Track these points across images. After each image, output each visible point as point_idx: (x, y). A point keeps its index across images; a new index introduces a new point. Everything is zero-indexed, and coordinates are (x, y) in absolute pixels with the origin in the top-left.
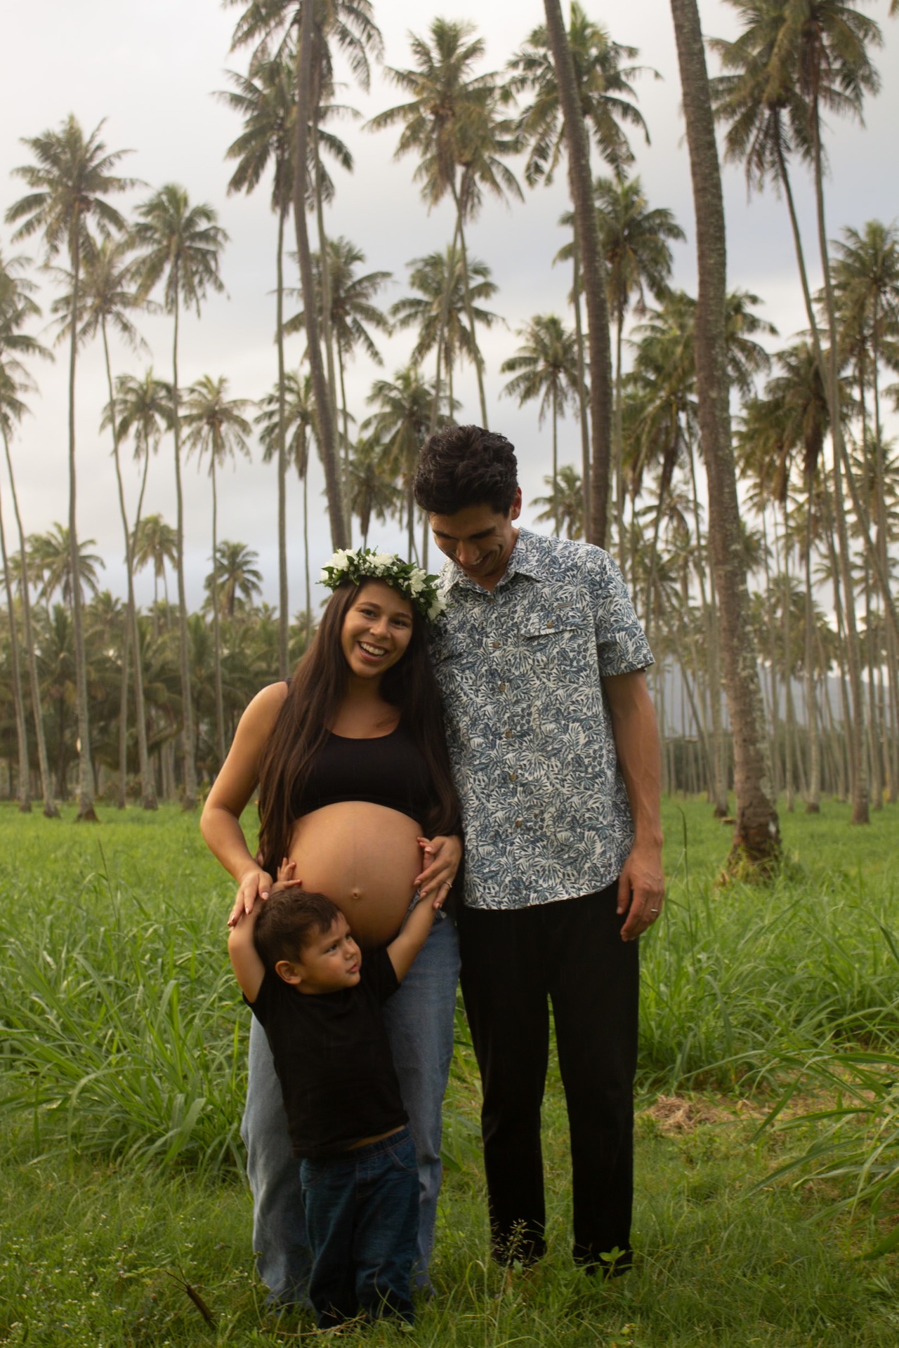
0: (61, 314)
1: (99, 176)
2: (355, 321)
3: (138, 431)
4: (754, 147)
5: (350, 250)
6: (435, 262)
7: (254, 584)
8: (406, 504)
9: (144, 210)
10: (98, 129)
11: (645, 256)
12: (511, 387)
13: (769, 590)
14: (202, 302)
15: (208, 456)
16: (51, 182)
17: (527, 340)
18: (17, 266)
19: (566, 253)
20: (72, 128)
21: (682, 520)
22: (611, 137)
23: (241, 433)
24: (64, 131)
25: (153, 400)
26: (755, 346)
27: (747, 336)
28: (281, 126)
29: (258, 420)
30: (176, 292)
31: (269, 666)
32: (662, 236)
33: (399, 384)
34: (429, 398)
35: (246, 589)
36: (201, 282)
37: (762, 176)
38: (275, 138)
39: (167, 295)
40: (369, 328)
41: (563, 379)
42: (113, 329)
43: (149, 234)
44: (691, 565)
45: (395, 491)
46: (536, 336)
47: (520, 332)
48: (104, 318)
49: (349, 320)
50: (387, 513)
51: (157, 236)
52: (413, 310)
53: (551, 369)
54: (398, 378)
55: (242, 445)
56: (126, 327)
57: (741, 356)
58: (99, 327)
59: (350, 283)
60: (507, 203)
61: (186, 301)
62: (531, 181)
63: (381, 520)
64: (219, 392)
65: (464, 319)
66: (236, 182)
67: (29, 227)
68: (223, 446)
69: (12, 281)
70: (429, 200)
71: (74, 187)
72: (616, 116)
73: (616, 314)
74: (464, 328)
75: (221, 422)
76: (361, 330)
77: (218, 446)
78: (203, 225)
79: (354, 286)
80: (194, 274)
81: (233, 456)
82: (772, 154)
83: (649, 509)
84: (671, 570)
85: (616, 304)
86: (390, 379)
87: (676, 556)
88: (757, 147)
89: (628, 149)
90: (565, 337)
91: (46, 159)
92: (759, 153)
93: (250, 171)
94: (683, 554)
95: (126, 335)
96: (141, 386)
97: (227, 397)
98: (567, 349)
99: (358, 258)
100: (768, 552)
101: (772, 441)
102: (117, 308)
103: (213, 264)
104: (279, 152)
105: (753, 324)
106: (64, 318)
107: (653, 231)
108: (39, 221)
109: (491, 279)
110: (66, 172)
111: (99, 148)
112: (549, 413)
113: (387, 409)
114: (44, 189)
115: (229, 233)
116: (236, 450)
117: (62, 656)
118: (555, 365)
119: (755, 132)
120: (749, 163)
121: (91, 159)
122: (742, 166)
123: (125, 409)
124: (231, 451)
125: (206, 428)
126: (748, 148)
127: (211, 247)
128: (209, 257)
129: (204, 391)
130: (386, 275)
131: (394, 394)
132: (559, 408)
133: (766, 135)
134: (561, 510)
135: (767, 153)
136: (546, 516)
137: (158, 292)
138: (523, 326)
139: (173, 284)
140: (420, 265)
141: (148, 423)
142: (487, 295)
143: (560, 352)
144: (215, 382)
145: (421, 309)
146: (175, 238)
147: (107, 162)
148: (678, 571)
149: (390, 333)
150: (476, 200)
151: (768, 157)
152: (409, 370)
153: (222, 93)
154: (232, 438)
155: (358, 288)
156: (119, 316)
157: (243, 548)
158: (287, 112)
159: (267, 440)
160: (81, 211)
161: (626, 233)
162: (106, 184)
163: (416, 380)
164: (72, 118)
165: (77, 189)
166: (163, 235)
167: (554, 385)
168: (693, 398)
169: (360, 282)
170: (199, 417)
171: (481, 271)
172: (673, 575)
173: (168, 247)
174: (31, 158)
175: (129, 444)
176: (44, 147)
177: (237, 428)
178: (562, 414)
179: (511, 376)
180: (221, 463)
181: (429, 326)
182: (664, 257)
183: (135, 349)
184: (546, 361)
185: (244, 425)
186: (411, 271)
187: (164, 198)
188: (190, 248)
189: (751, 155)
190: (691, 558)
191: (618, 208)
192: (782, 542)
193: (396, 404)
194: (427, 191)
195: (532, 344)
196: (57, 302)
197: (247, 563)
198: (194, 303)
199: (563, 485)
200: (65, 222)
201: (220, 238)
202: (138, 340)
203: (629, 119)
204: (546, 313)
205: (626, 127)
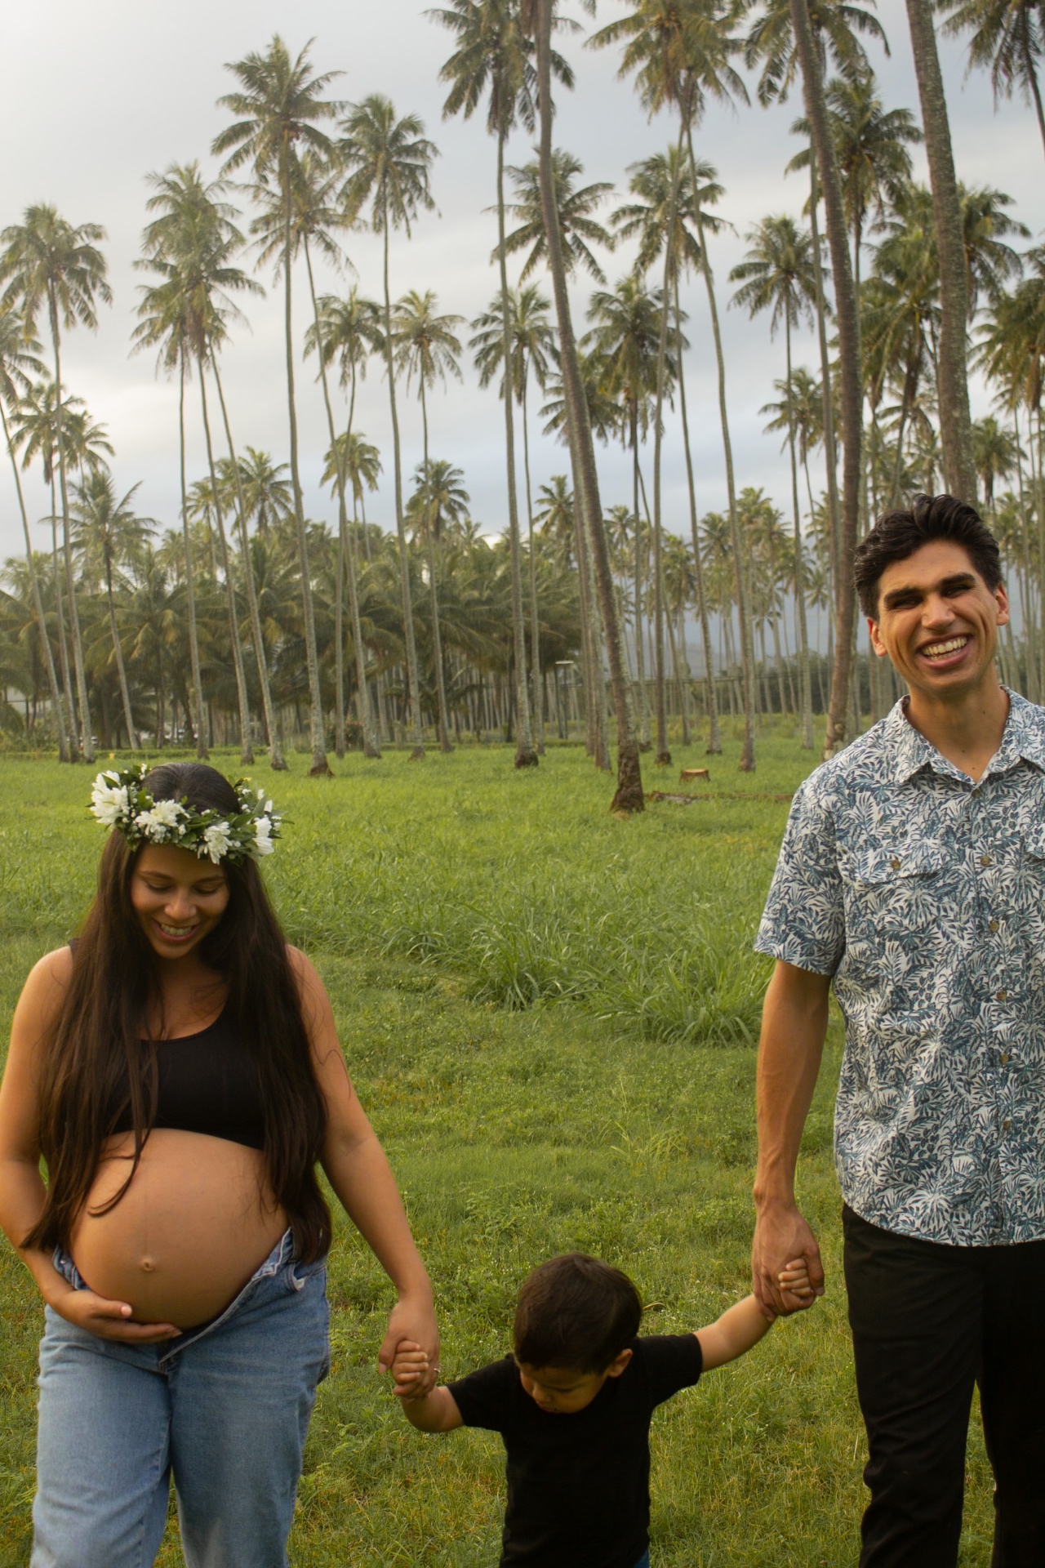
0: (261, 235)
1: (308, 100)
2: (575, 237)
3: (344, 356)
4: (1001, 50)
5: (568, 162)
6: (656, 164)
7: (460, 505)
8: (628, 422)
9: (347, 125)
10: (305, 51)
11: (884, 162)
12: (740, 297)
13: (1022, 493)
14: (412, 223)
15: (416, 378)
16: (259, 110)
17: (758, 245)
18: (217, 190)
19: (800, 161)
20: (278, 52)
21: (926, 420)
22: (848, 51)
23: (451, 353)
24: (271, 56)
25: (359, 321)
26: (1005, 248)
27: (996, 239)
28: (497, 44)
29: (473, 343)
30: (385, 212)
31: (481, 594)
32: (901, 141)
33: (621, 296)
34: (653, 310)
35: (452, 511)
36: (411, 201)
37: (1010, 80)
38: (491, 56)
39: (375, 212)
40: (591, 244)
41: (796, 284)
42: (316, 251)
43: (353, 151)
44: (936, 469)
45: (617, 409)
46: (766, 240)
47: (749, 237)
48: (306, 238)
49: (568, 237)
50: (609, 431)
51: (362, 152)
52: (634, 218)
53: (783, 276)
54: (620, 290)
55: (452, 364)
56: (329, 247)
57: (990, 262)
58: (301, 248)
59: (568, 197)
60: (734, 106)
61: (394, 221)
62: (764, 100)
63: (603, 440)
64: (426, 309)
65: (689, 225)
66: (452, 105)
67: (237, 159)
68: (433, 367)
69: (213, 206)
70: (650, 108)
71: (281, 114)
72: (854, 28)
73: (853, 226)
74: (689, 237)
75: (430, 341)
76: (581, 247)
77: (427, 367)
78: (410, 139)
79: (572, 200)
80: (403, 192)
81: (443, 377)
82: (1020, 57)
83: (891, 411)
84: (914, 477)
85: (853, 215)
86: (611, 289)
87: (921, 459)
88: (1004, 50)
89: (866, 63)
90: (798, 239)
91: (252, 86)
92: (1006, 57)
93: (467, 93)
94: (928, 457)
95: (330, 254)
96: (345, 308)
97: (435, 314)
98: (800, 252)
99: (576, 168)
100: (1022, 454)
101: (1023, 344)
102: (321, 227)
103: (422, 180)
104: (495, 70)
105: (1003, 224)
106: (264, 239)
107: (891, 135)
108: (247, 151)
109: (717, 181)
110: (274, 99)
111: (306, 70)
112: (782, 322)
113: (608, 323)
114: (250, 117)
115: (439, 147)
116: (446, 370)
117: (262, 592)
118: (788, 272)
119: (1002, 33)
120: (996, 68)
121: (298, 83)
122: (988, 71)
123: (330, 332)
124: (441, 372)
125: (414, 348)
126: (995, 52)
127: (420, 162)
128: (418, 172)
129: (410, 308)
130: (607, 186)
131: (614, 307)
132: (792, 319)
133: (1014, 38)
134: (794, 416)
135: (1015, 57)
136: (777, 424)
137: (366, 211)
138: (751, 230)
139: (380, 202)
140: (641, 169)
141: (354, 346)
142: (714, 200)
143: (793, 257)
144: (422, 298)
145: (643, 216)
146: (382, 155)
147: (316, 85)
148: (922, 477)
149: (612, 248)
150: (699, 104)
151: (1016, 61)
152: (630, 281)
153: (435, 11)
154: (441, 357)
155: (578, 202)
156: (322, 236)
157: (449, 466)
158: (503, 27)
159: (483, 364)
160: (290, 139)
161: (862, 138)
162: (314, 110)
163: (638, 292)
164: (277, 40)
165: (286, 115)
166: (370, 151)
167: (787, 291)
168: (937, 304)
169: (579, 195)
170: (407, 337)
171: (707, 173)
172: (917, 482)
173: (375, 164)
174: (237, 85)
175: (335, 370)
176: (249, 71)
177: (447, 347)
178: (796, 323)
179: (740, 284)
180: (430, 385)
181: (652, 233)
182: (904, 164)
183: (339, 269)
184: (778, 266)
185: (454, 344)
186: (632, 175)
187: (368, 110)
188: (397, 164)
189: (997, 60)
190: (936, 462)
191: (854, 112)
192: (1036, 442)
193: (617, 318)
194: (647, 97)
195: (762, 248)
196: (256, 222)
197: (453, 482)
198: (403, 223)
199: (795, 389)
200: (274, 151)
201: (429, 152)
202: (343, 261)
203: (867, 30)
204: (777, 214)
205: (865, 39)
